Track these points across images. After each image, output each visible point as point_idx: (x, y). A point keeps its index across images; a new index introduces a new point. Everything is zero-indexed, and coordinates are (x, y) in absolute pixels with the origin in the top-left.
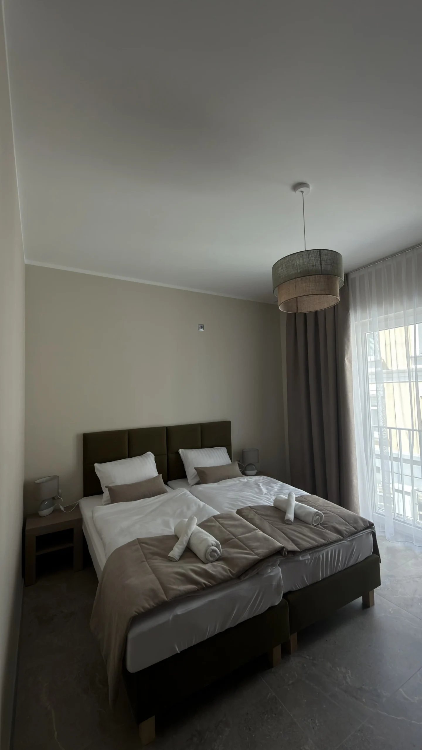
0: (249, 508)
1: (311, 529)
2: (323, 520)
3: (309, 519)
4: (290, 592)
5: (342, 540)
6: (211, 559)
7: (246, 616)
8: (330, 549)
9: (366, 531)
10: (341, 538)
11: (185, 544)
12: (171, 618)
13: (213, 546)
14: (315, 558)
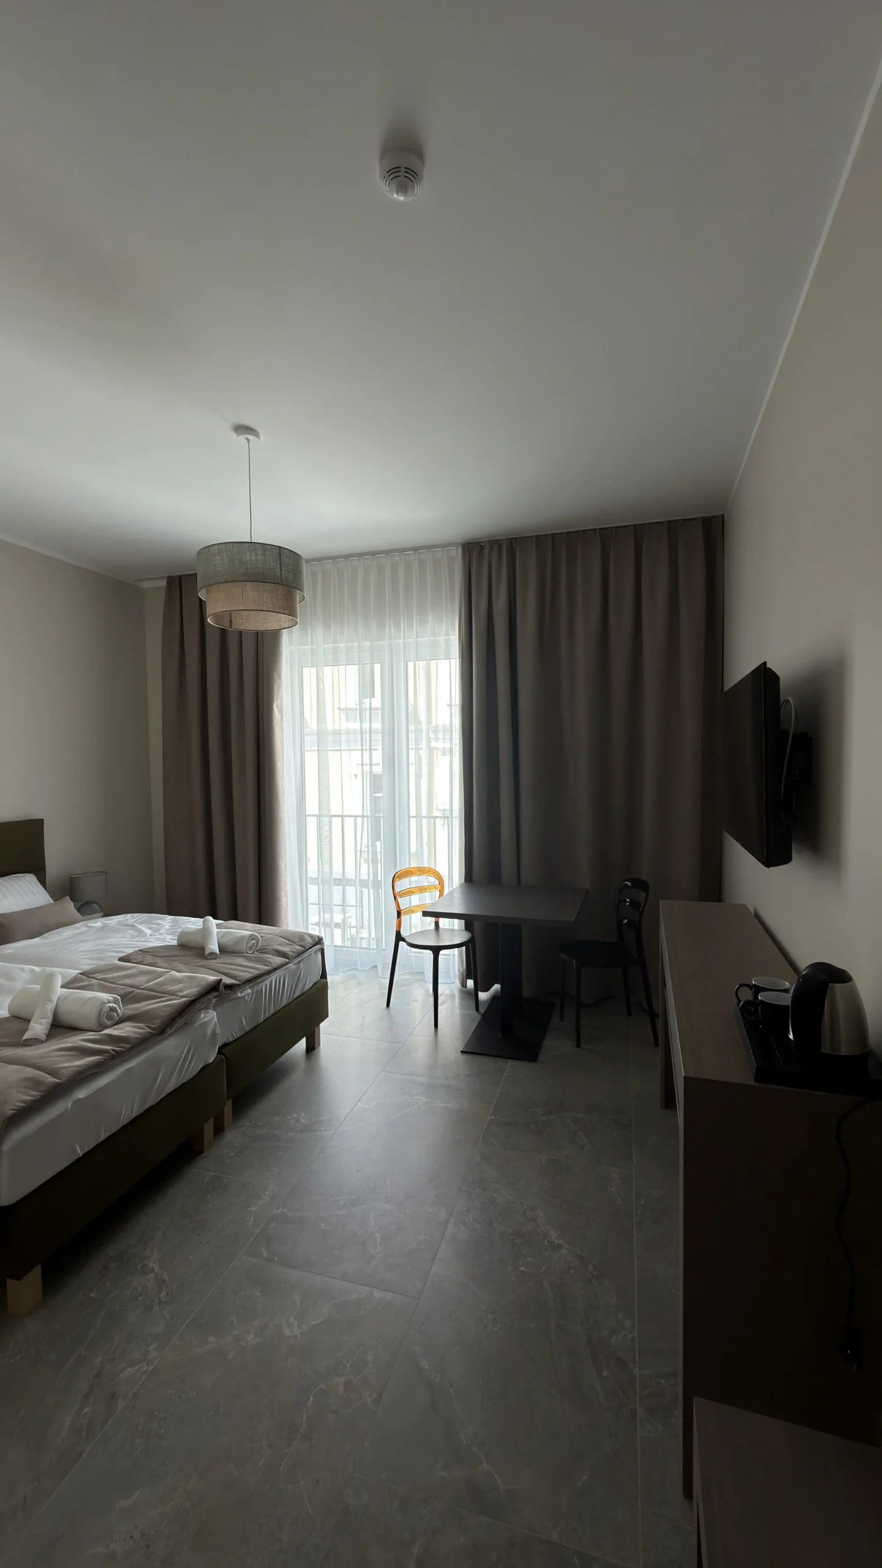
0: (140, 952)
1: (245, 957)
2: (259, 946)
3: (242, 947)
4: (225, 1045)
5: (287, 963)
6: (108, 1023)
7: (172, 1085)
8: (273, 977)
9: (315, 948)
10: (287, 960)
11: (51, 1016)
12: (70, 1105)
13: (109, 1003)
14: (257, 992)
